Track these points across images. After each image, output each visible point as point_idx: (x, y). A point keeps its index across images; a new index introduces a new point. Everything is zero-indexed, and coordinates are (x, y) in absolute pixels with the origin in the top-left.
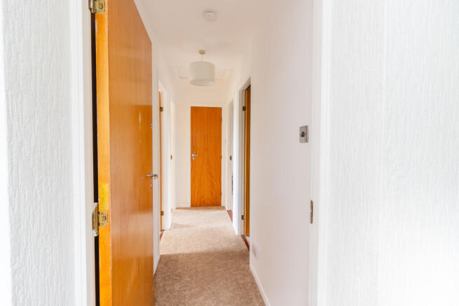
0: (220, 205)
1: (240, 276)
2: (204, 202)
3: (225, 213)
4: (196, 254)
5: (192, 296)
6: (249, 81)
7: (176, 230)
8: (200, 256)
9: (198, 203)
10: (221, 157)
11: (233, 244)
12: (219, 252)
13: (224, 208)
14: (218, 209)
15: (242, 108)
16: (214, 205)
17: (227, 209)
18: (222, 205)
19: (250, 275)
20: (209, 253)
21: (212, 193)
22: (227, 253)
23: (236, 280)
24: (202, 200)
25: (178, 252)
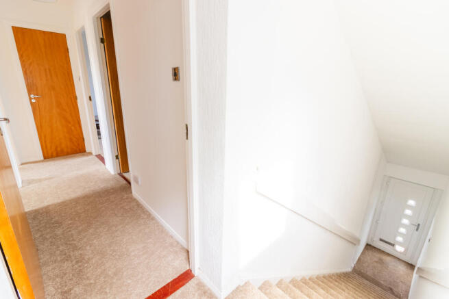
0: (85, 151)
1: (126, 204)
2: (62, 151)
3: (93, 159)
4: (70, 200)
5: (79, 233)
6: (108, 5)
7: (31, 186)
8: (77, 201)
9: (54, 154)
10: (76, 98)
11: (111, 182)
12: (98, 192)
13: (90, 154)
14: (84, 155)
15: (99, 41)
16: (77, 153)
17: (94, 154)
18: (87, 150)
19: (134, 200)
20: (86, 196)
21: (71, 140)
22: (106, 191)
23: (122, 208)
24: (59, 149)
25: (46, 204)
